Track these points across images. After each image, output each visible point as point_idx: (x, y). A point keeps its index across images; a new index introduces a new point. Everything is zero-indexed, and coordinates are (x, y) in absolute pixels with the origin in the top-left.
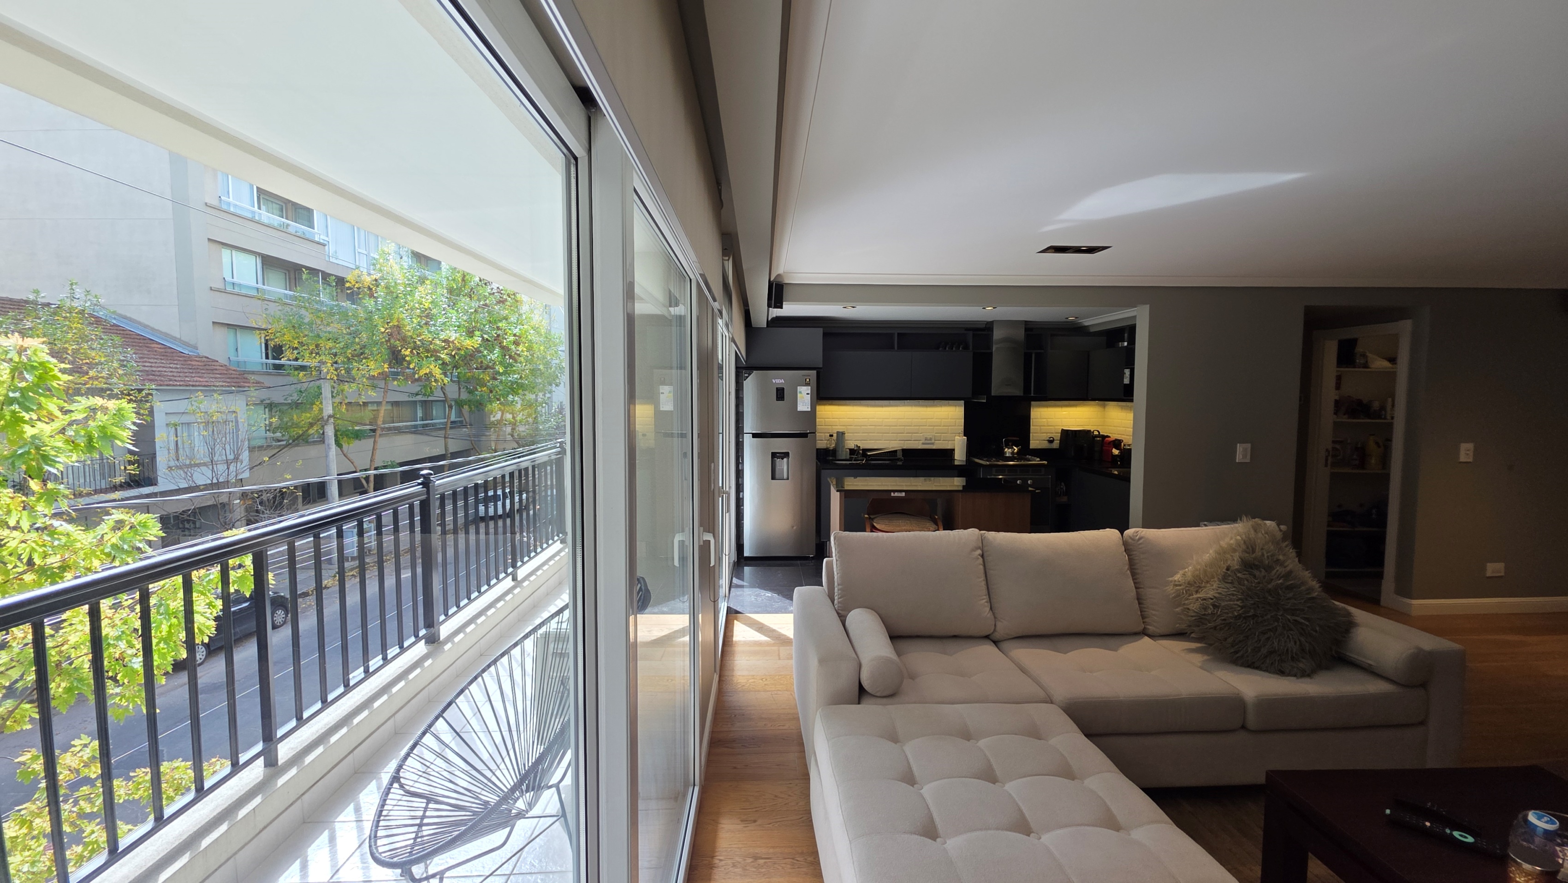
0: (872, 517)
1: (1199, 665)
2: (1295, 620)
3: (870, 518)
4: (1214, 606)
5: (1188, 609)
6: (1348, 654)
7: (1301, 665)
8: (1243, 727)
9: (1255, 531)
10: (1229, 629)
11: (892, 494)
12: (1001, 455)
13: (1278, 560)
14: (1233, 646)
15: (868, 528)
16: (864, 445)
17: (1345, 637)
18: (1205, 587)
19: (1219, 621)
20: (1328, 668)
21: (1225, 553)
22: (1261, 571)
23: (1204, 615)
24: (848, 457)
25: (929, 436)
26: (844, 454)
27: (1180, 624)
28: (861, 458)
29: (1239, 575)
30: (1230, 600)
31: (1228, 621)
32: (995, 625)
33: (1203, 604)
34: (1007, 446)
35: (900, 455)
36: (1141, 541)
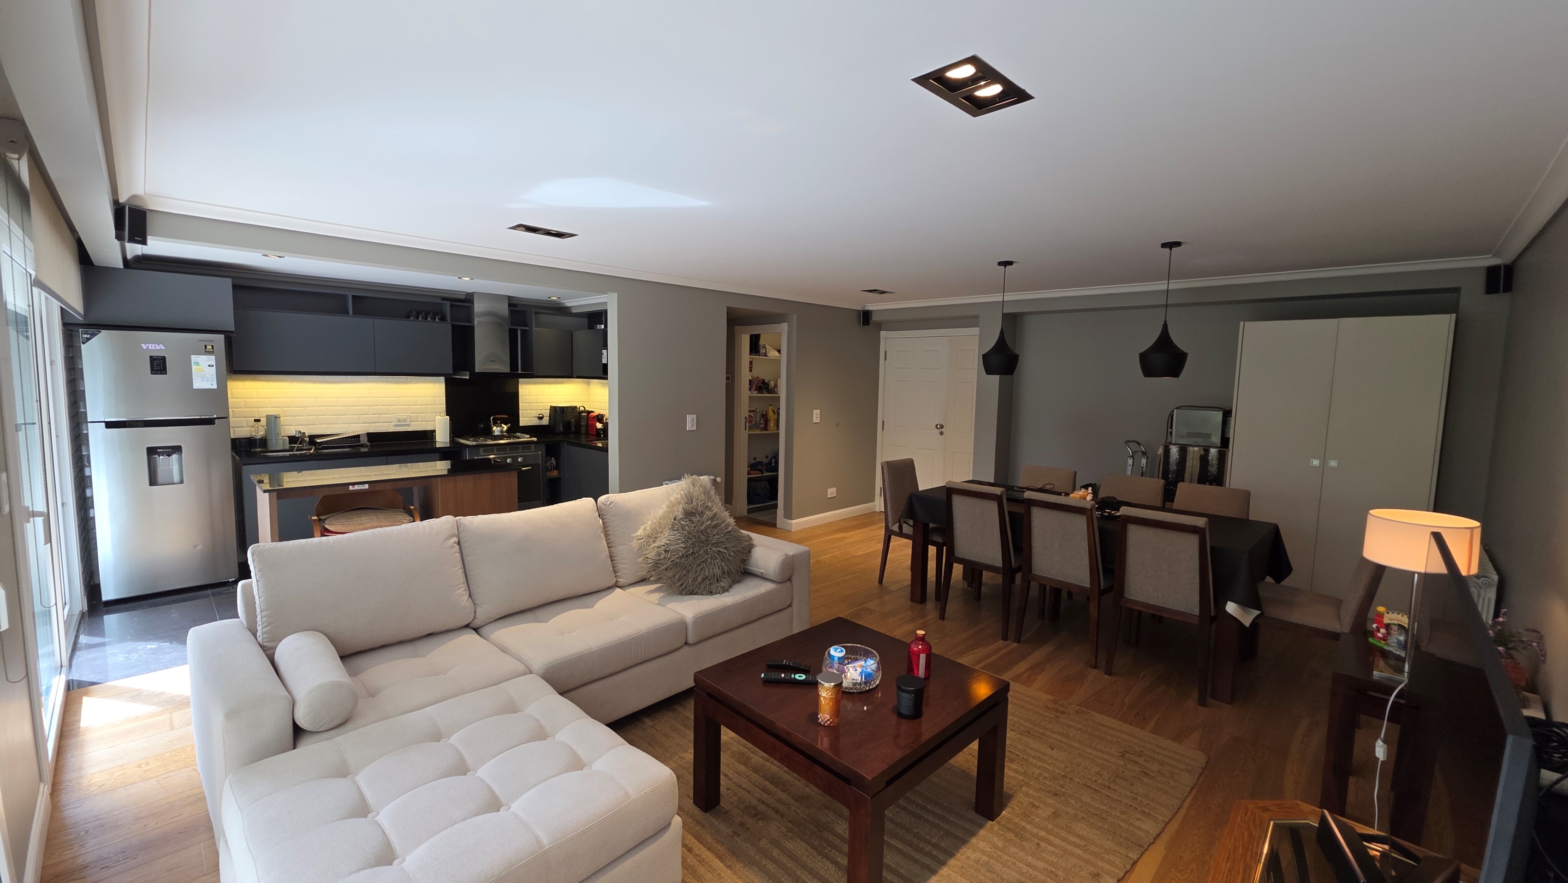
0: (322, 517)
1: (657, 602)
2: (719, 551)
3: (320, 520)
4: (666, 551)
5: (648, 558)
6: (750, 568)
7: (723, 584)
8: (686, 643)
9: (693, 485)
10: (676, 567)
11: (351, 488)
12: (488, 433)
13: (707, 506)
14: (679, 581)
15: (317, 531)
16: (309, 431)
17: (748, 556)
18: (660, 537)
19: (669, 563)
20: (739, 582)
21: (673, 506)
22: (696, 517)
23: (659, 560)
24: (287, 446)
25: (402, 416)
26: (280, 443)
27: (641, 571)
28: (308, 447)
29: (682, 523)
30: (677, 544)
31: (675, 562)
32: (475, 612)
33: (658, 552)
34: (495, 424)
35: (364, 440)
36: (612, 506)
